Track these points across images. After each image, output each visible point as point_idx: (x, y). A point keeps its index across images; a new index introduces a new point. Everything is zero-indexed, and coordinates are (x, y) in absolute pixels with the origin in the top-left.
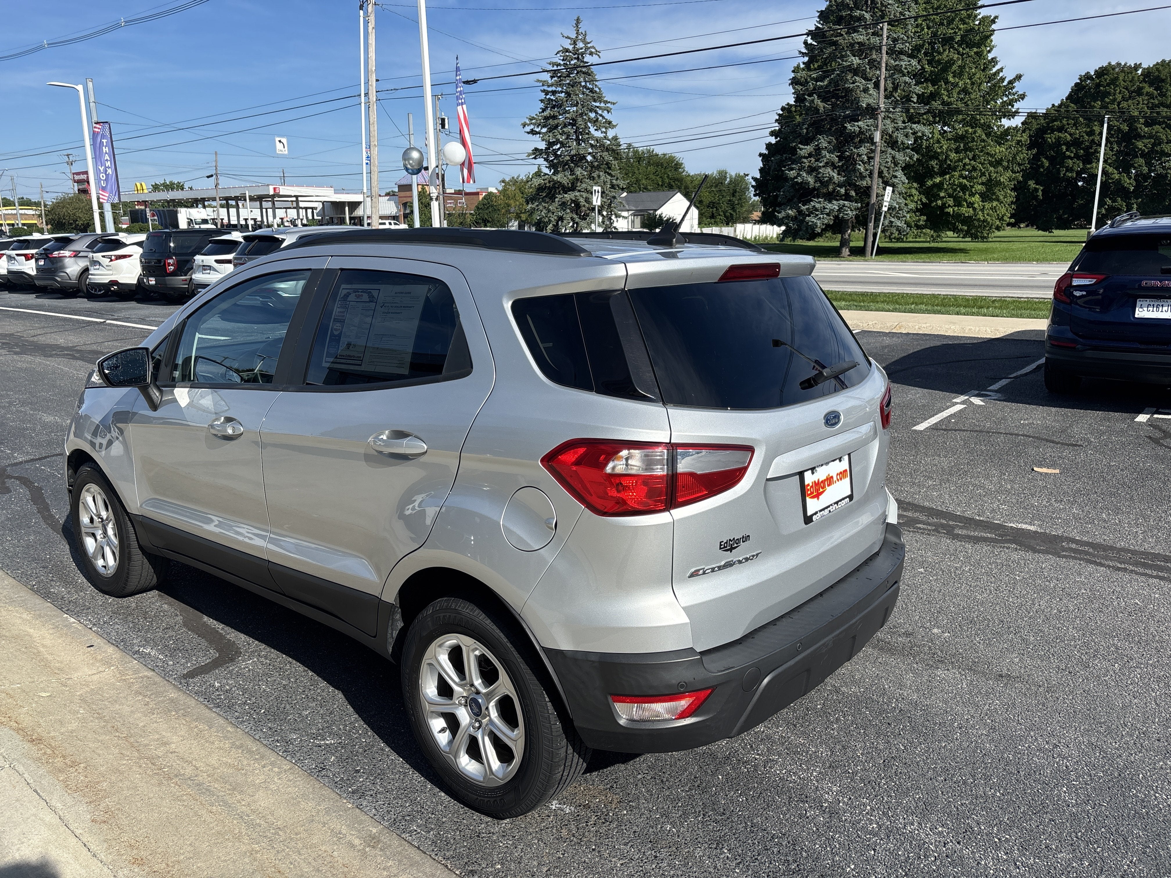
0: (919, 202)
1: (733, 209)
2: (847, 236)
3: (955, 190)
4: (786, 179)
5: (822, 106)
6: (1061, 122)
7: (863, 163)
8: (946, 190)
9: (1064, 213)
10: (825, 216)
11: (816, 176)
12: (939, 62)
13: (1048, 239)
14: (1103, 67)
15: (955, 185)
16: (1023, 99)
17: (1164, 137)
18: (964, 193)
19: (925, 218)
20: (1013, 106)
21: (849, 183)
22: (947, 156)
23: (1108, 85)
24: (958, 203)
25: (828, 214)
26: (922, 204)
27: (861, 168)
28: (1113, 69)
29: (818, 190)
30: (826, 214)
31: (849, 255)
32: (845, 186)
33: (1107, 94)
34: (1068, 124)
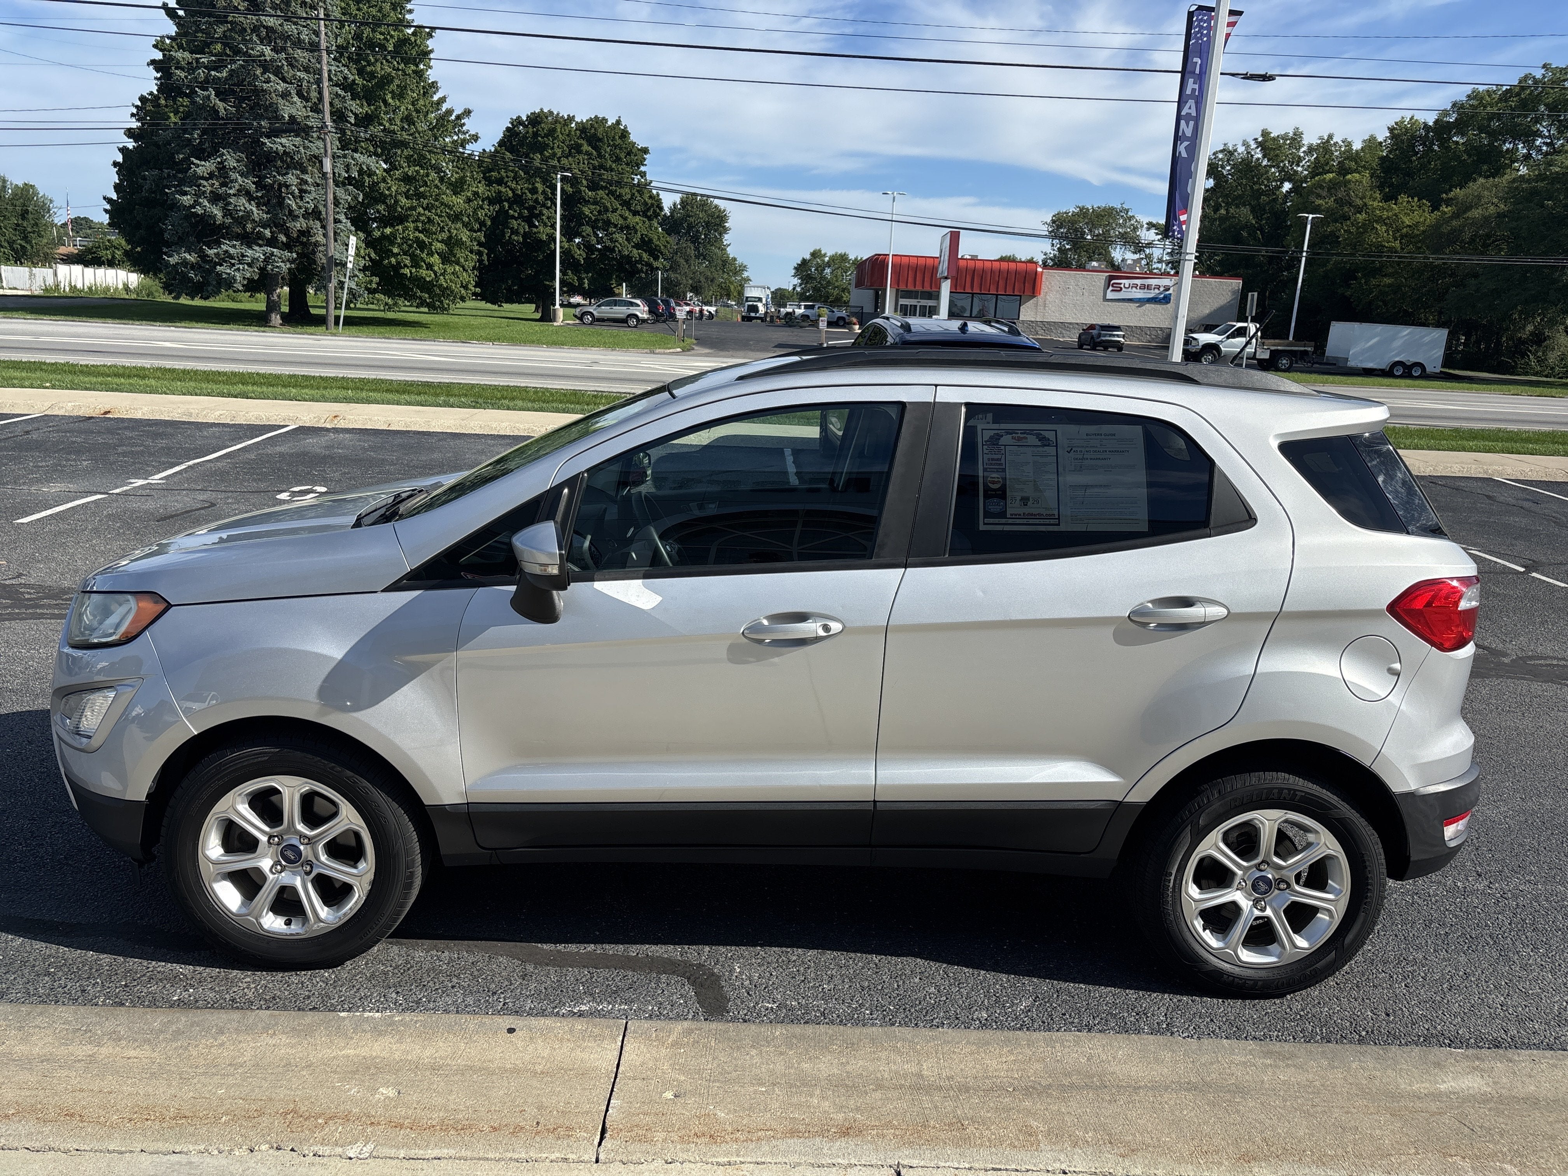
0: (367, 258)
1: (25, 238)
2: (275, 298)
3: (411, 246)
4: (175, 206)
5: (221, 107)
6: (499, 173)
7: (293, 197)
8: (399, 246)
9: (513, 284)
10: (246, 267)
11: (224, 208)
12: (372, 75)
13: (497, 314)
14: (534, 113)
15: (409, 239)
16: (476, 141)
17: (609, 205)
18: (422, 251)
19: (377, 279)
20: (464, 148)
21: (274, 222)
22: (396, 202)
23: (546, 136)
24: (416, 264)
25: (249, 265)
26: (371, 259)
27: (291, 202)
28: (547, 117)
29: (227, 228)
30: (248, 264)
31: (281, 325)
32: (269, 226)
33: (545, 147)
34: (508, 177)
